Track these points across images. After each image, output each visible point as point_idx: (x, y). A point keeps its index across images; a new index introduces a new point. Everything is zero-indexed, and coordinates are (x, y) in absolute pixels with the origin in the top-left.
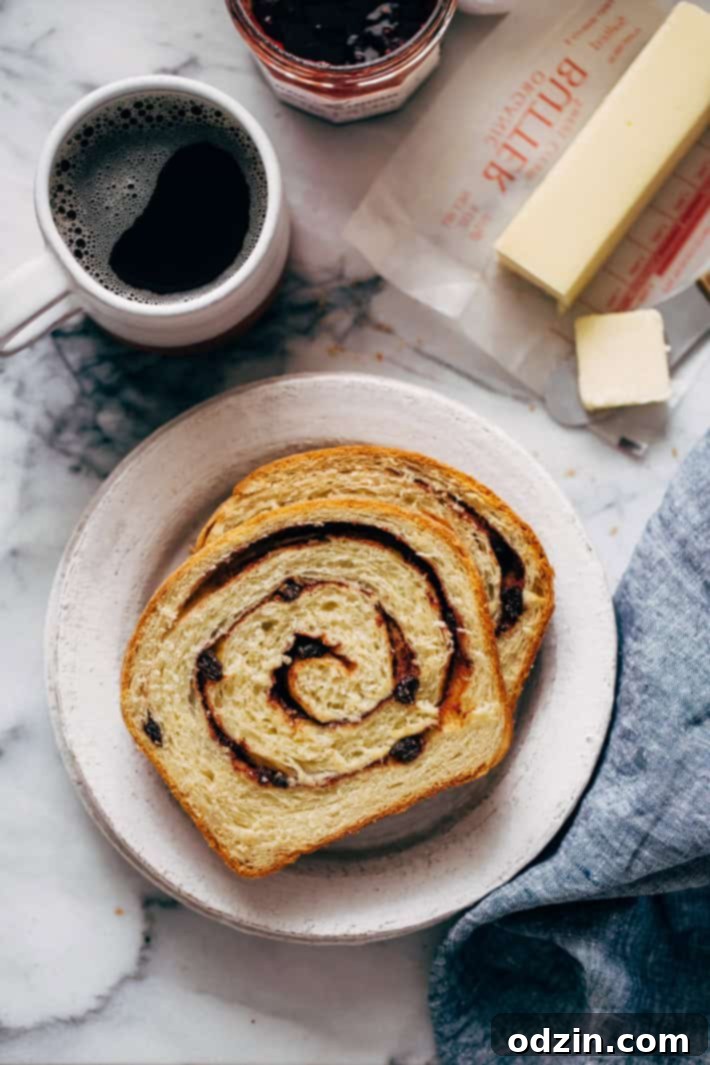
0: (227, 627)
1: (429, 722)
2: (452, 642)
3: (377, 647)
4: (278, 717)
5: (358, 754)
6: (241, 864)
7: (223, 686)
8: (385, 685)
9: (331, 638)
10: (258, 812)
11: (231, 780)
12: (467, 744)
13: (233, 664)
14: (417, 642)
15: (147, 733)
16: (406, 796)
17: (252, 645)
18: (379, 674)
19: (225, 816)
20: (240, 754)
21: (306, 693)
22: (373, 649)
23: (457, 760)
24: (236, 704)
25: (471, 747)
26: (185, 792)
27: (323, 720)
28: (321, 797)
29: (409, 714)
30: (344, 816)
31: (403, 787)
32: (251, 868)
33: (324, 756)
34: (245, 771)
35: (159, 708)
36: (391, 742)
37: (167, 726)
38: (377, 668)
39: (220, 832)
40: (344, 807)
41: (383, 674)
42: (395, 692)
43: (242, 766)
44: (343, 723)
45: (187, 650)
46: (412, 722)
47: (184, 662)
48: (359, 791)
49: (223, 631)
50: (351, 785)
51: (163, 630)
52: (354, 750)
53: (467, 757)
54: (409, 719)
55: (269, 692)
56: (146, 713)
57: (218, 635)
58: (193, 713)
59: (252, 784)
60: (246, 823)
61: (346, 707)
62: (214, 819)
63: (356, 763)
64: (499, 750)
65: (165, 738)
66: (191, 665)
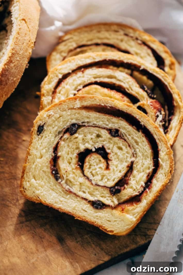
0: (88, 125)
1: (112, 204)
2: (141, 192)
3: (120, 172)
4: (74, 161)
5: (84, 192)
6: (23, 188)
7: (70, 137)
8: (111, 184)
9: (110, 156)
10: (43, 179)
11: (45, 163)
12: (115, 221)
13: (79, 136)
14: (132, 182)
15: (38, 128)
16: (84, 217)
17: (89, 136)
18: (113, 179)
19: (33, 171)
20: (55, 160)
21: (89, 163)
22: (118, 171)
23: (108, 222)
24: (68, 146)
25: (115, 223)
26: (30, 154)
27: (85, 174)
28: (63, 193)
29: (109, 197)
30: (63, 204)
31: (86, 213)
32: (25, 192)
33: (75, 183)
34: (52, 165)
35: (49, 125)
36: (96, 199)
37: (45, 133)
38: (114, 177)
39: (27, 174)
40: (65, 202)
41: (114, 180)
42: (111, 188)
43: (53, 163)
44: (90, 181)
45: (72, 119)
46: (107, 199)
47: (68, 121)
48: (74, 201)
49: (86, 124)
50: (73, 198)
51: (72, 107)
52: (84, 190)
53: (111, 224)
54: (107, 198)
55: (79, 152)
56: (44, 123)
57: (84, 124)
58: (56, 137)
59: (49, 170)
60: (36, 179)
61: (95, 177)
62: (30, 169)
63: (81, 194)
64: (120, 233)
65: (41, 135)
66: (68, 124)
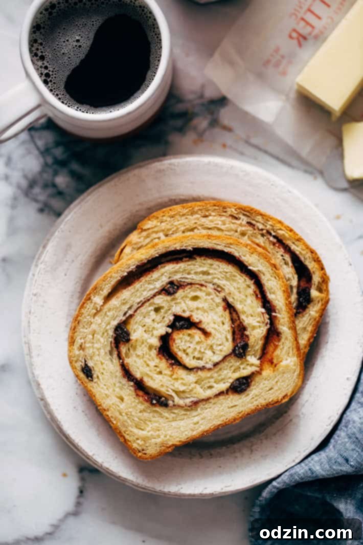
0: (133, 310)
1: (254, 369)
2: (269, 321)
3: (223, 324)
4: (163, 364)
5: (210, 387)
6: (139, 452)
7: (130, 345)
8: (228, 347)
9: (196, 318)
10: (150, 421)
11: (134, 401)
12: (277, 382)
13: (136, 332)
14: (247, 320)
15: (84, 373)
16: (240, 413)
17: (148, 321)
18: (225, 340)
19: (130, 423)
20: (140, 386)
21: (180, 350)
22: (221, 325)
23: (270, 392)
24: (138, 356)
25: (279, 384)
26: (106, 408)
27: (190, 367)
28: (188, 413)
29: (242, 364)
30: (202, 424)
31: (237, 407)
32: (145, 454)
33: (190, 388)
34: (143, 396)
35: (91, 358)
36: (231, 381)
37: (96, 369)
38: (223, 336)
39: (127, 433)
40: (203, 419)
41: (227, 340)
42: (234, 350)
43: (141, 393)
44: (203, 369)
45: (109, 324)
46: (244, 369)
47: (107, 331)
48: (211, 409)
49: (130, 312)
50: (206, 406)
51: (94, 311)
52: (208, 385)
53: (277, 390)
54: (242, 367)
55: (158, 350)
56: (83, 361)
57: (127, 315)
58: (112, 361)
59: (147, 404)
60: (142, 428)
61: (204, 359)
62: (124, 425)
63: (209, 393)
64: (296, 386)
65: (95, 376)
66: (111, 333)
